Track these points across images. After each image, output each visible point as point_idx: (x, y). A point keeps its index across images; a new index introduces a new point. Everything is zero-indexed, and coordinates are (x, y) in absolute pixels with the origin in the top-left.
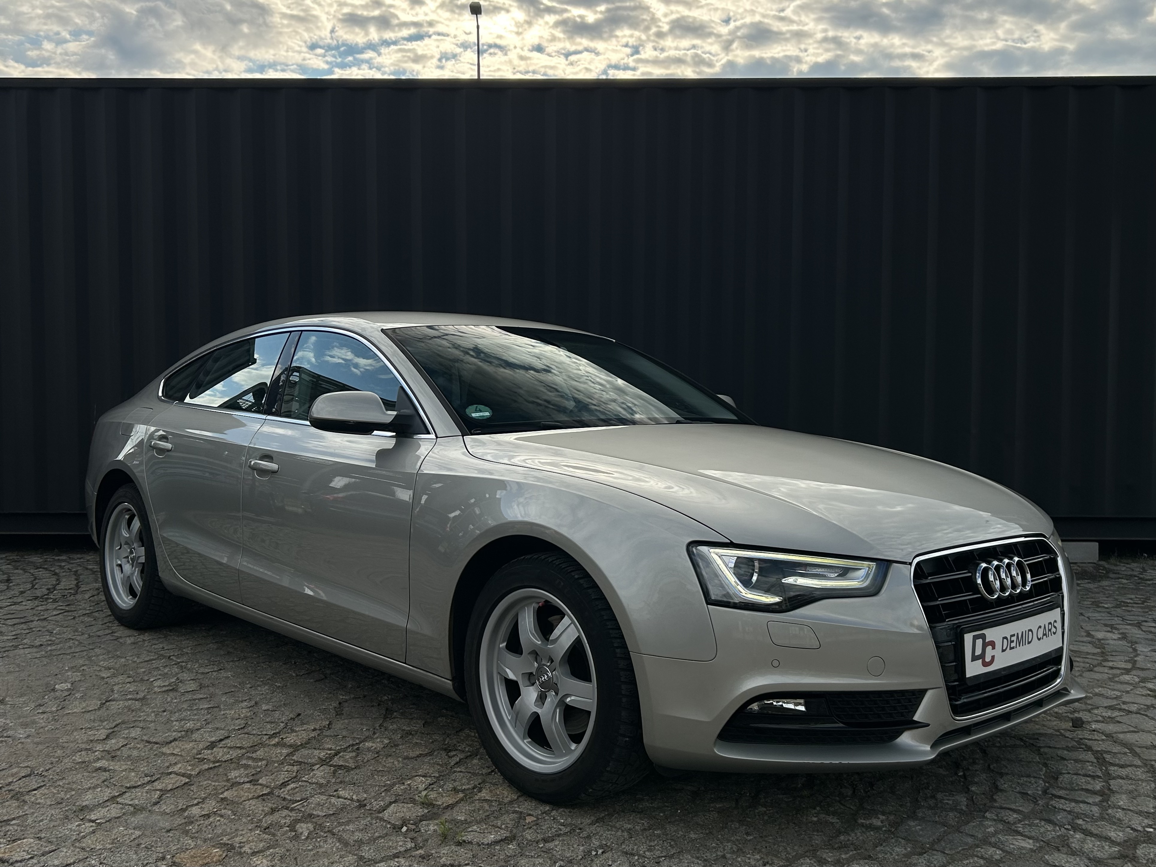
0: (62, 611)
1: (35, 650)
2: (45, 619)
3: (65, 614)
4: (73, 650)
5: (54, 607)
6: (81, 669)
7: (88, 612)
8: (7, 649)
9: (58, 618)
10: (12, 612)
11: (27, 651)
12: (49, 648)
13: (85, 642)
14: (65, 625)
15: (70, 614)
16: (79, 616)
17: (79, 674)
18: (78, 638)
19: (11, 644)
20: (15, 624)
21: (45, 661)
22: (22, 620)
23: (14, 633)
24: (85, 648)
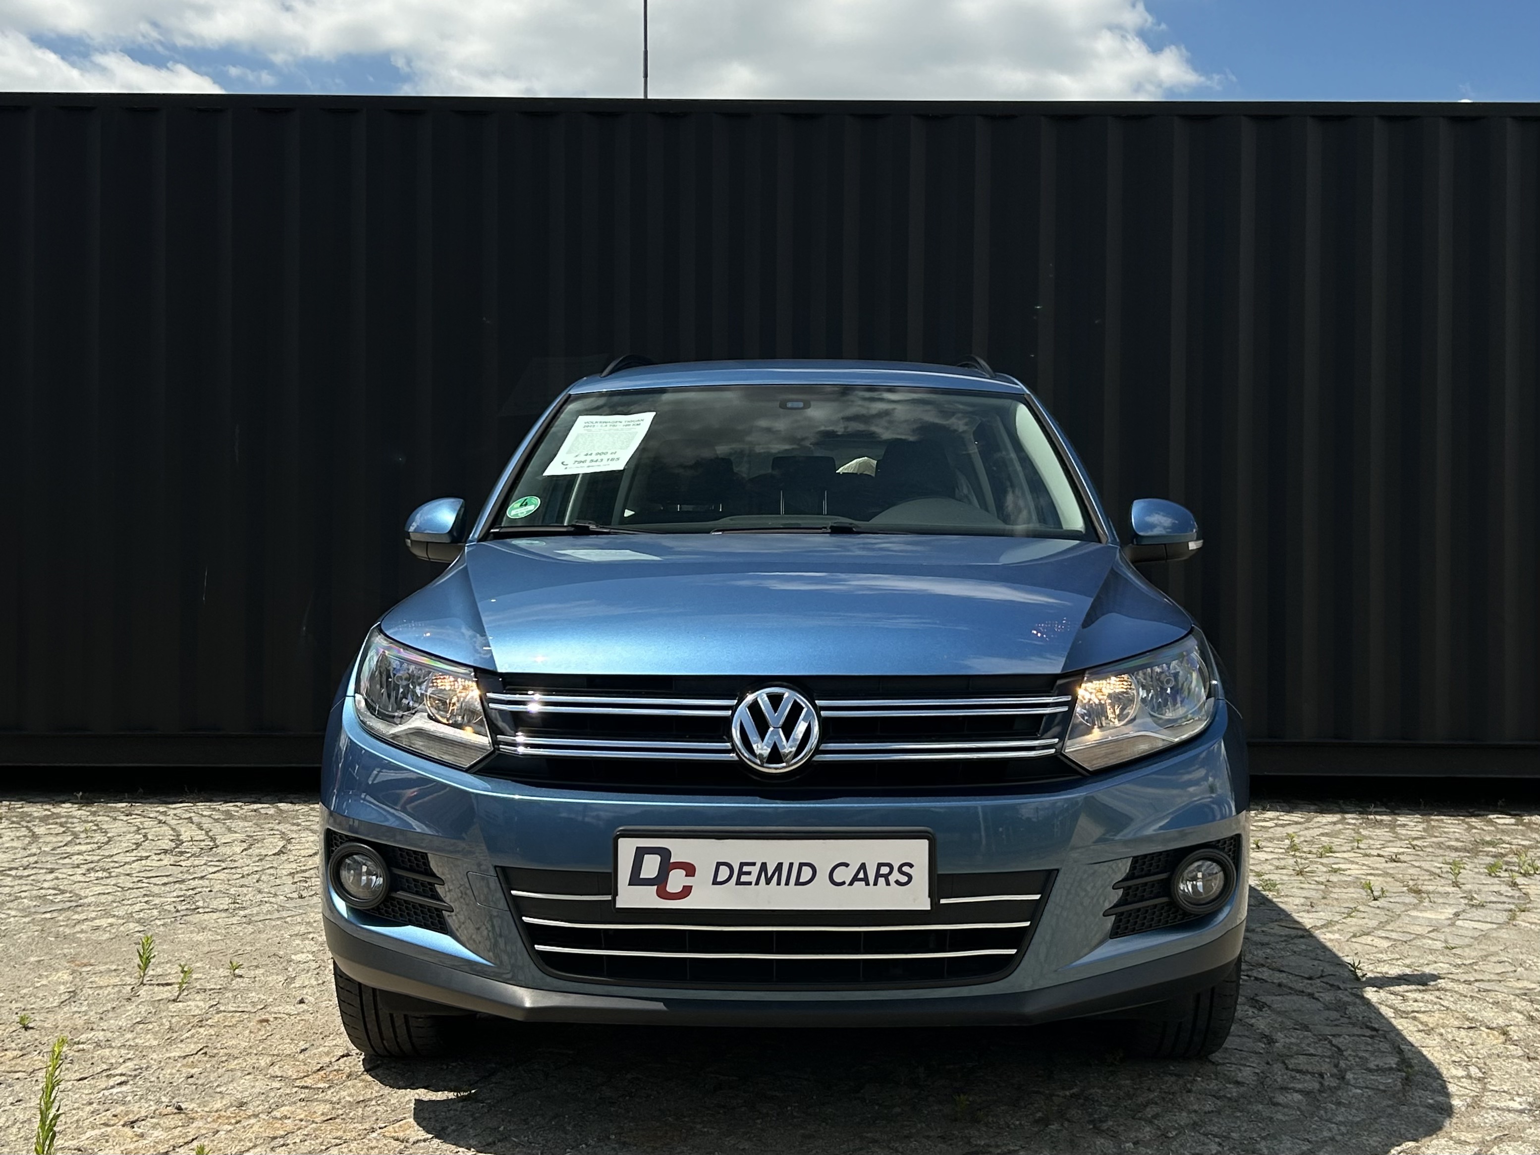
0: (220, 868)
1: (224, 915)
2: (202, 878)
3: (226, 871)
4: (276, 915)
5: (203, 862)
6: (311, 936)
7: (256, 869)
8: (182, 913)
9: (221, 875)
10: (147, 868)
11: (215, 916)
12: (242, 913)
13: (287, 905)
14: (238, 885)
15: (233, 871)
16: (248, 875)
17: (312, 943)
18: (273, 900)
19: (184, 907)
20: (165, 884)
21: (250, 928)
22: (171, 879)
23: (175, 894)
24: (293, 913)
